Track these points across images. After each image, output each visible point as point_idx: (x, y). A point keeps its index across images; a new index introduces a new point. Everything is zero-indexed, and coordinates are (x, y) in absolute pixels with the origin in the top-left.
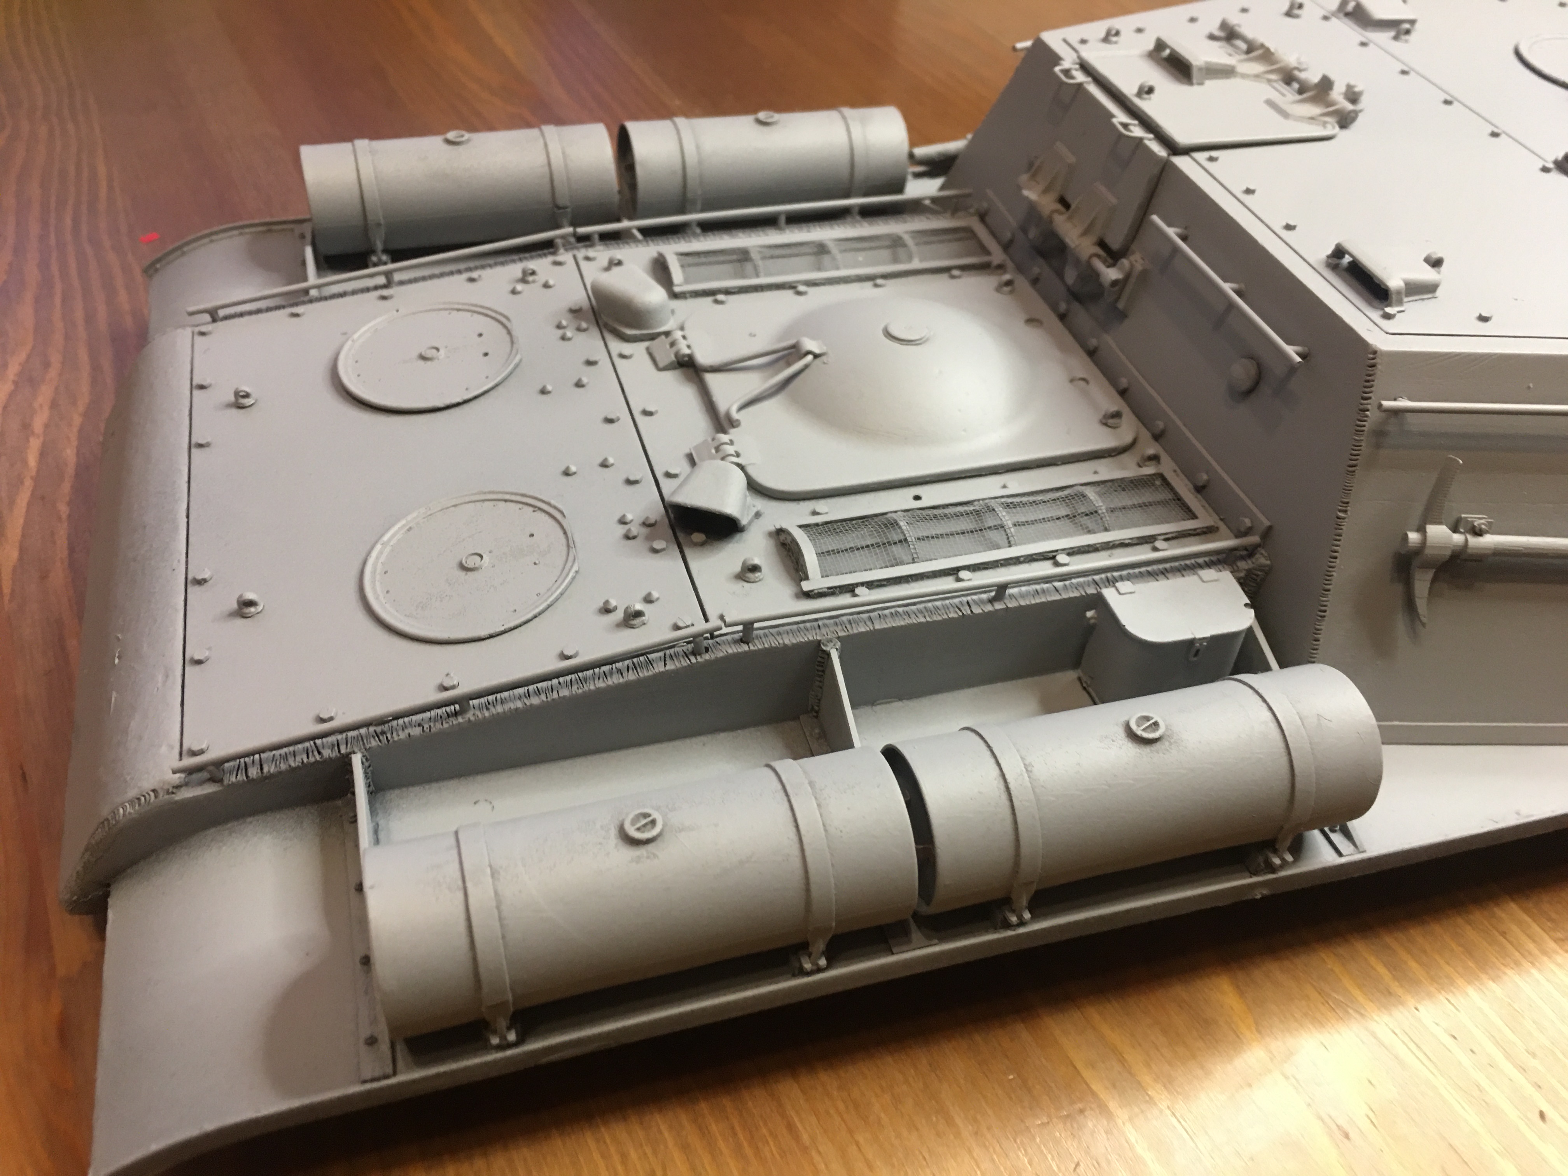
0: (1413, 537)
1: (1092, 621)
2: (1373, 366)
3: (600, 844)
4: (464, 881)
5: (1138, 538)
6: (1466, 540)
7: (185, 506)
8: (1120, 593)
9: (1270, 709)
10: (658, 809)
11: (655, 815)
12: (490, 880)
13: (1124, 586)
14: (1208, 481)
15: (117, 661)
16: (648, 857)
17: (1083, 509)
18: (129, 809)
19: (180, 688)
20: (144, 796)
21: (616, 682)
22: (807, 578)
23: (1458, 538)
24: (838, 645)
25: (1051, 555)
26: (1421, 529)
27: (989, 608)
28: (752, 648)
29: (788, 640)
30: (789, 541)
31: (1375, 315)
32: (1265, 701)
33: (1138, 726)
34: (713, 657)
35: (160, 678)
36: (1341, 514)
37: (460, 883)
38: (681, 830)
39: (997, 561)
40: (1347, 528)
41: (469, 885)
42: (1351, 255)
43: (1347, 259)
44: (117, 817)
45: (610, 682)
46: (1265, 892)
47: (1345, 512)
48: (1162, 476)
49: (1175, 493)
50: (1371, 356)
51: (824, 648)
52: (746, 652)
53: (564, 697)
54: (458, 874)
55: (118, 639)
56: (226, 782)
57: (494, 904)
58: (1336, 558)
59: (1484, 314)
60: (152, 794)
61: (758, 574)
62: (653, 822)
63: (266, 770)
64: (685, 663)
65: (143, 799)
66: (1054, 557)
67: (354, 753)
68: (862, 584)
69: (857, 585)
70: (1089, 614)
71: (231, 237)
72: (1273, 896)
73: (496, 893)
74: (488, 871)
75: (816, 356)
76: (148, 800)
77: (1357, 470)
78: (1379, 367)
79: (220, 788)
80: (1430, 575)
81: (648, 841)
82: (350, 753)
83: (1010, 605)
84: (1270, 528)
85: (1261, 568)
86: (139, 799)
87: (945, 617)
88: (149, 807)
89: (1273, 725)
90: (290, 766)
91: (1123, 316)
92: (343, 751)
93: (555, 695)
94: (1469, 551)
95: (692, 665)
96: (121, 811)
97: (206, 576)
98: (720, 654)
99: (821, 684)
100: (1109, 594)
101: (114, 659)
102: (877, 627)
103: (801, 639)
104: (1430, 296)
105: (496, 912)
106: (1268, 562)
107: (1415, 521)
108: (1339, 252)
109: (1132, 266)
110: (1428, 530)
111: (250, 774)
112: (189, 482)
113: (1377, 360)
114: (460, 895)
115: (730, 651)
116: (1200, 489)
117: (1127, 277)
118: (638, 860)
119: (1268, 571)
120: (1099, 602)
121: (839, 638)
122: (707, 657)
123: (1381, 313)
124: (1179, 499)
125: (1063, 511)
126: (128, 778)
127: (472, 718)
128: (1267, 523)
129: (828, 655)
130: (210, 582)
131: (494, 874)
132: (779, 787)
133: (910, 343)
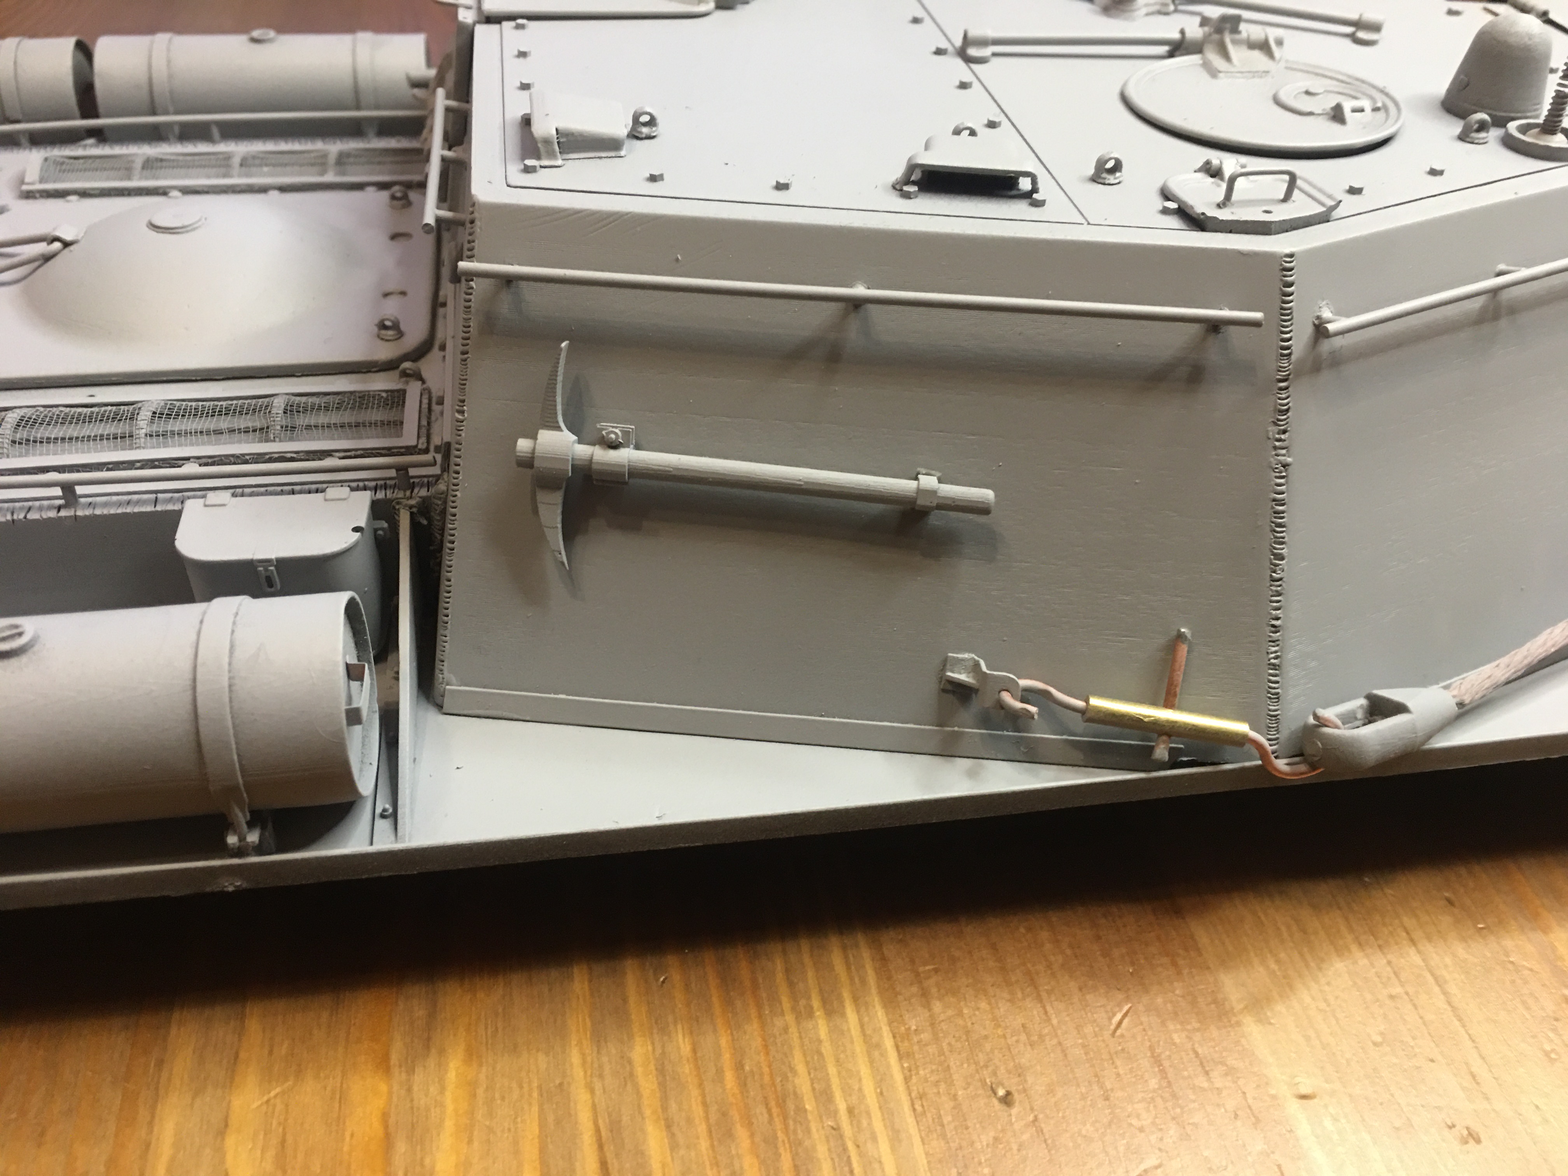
0: (523, 444)
2: (473, 222)
5: (306, 452)
6: (593, 453)
8: (205, 505)
23: (583, 451)
26: (531, 436)
31: (516, 169)
36: (459, 416)
40: (465, 433)
47: (462, 412)
48: (404, 393)
49: (404, 411)
50: (471, 209)
58: (458, 473)
75: (66, 244)
77: (468, 357)
78: (478, 223)
80: (557, 497)
94: (594, 467)
100: (191, 504)
104: (613, 154)
110: (539, 437)
113: (476, 215)
123: (522, 166)
133: (168, 231)
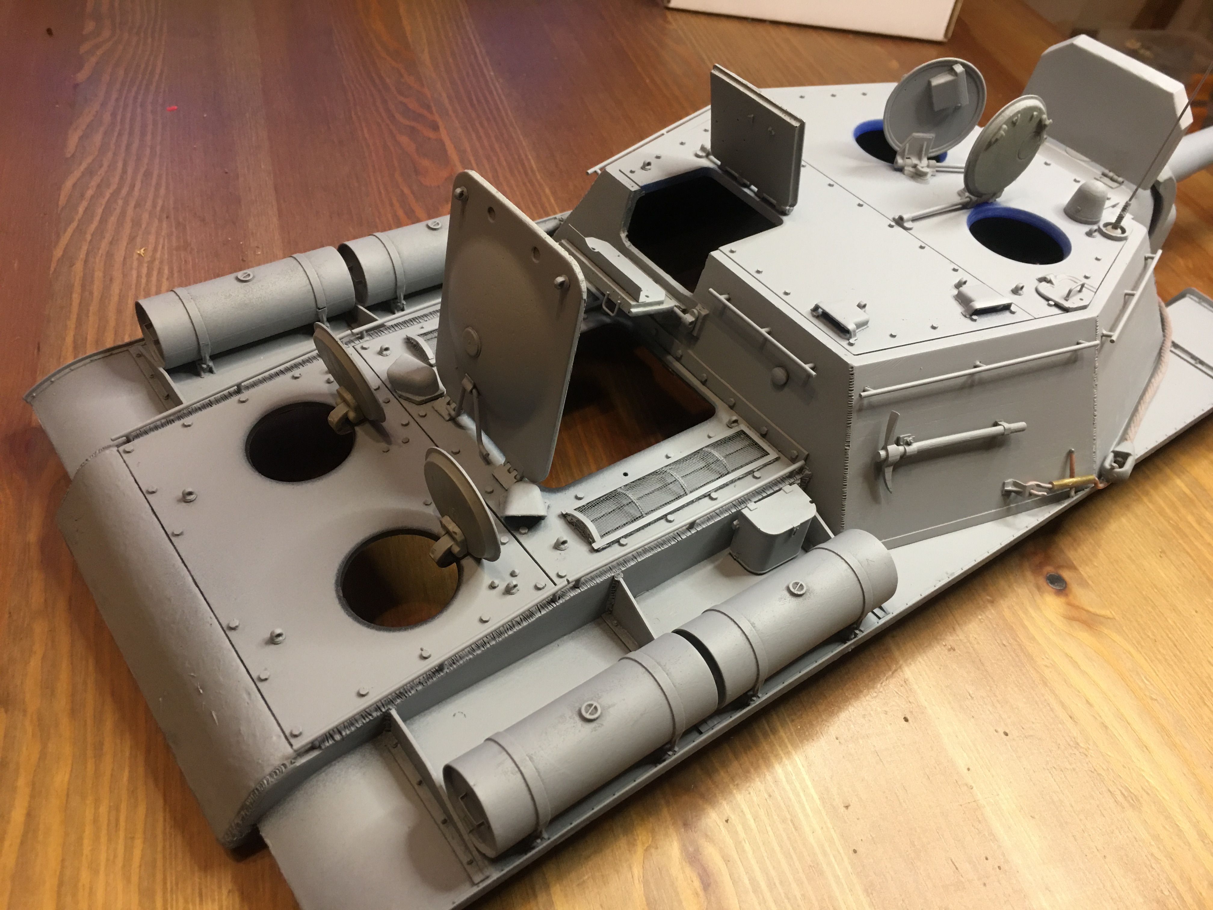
0: (883, 453)
1: (738, 526)
2: (852, 374)
3: (574, 726)
4: (518, 768)
5: (745, 473)
6: (905, 448)
7: (190, 579)
8: (751, 510)
9: (846, 562)
10: (592, 700)
11: (595, 704)
12: (530, 763)
13: (751, 505)
14: (767, 431)
15: (201, 691)
16: (599, 727)
17: (711, 461)
18: (270, 779)
19: (261, 699)
20: (278, 769)
21: (518, 629)
22: (594, 541)
23: (901, 449)
24: (622, 575)
25: (707, 494)
26: (885, 448)
27: (689, 534)
28: (582, 590)
29: (599, 580)
30: (575, 520)
31: (845, 343)
32: (843, 559)
33: (795, 589)
34: (564, 600)
35: (245, 696)
36: (847, 448)
37: (517, 769)
38: (609, 707)
39: (684, 505)
40: (850, 453)
41: (522, 768)
42: (822, 309)
43: (820, 310)
44: (264, 786)
45: (515, 630)
46: (853, 647)
47: (849, 446)
48: (742, 432)
49: (753, 441)
50: (850, 369)
51: (616, 579)
52: (579, 593)
53: (493, 645)
54: (513, 765)
55: (193, 677)
56: (323, 747)
57: (537, 774)
58: (847, 469)
59: (893, 334)
60: (282, 766)
61: (566, 545)
62: (596, 708)
63: (344, 734)
64: (550, 608)
65: (278, 771)
66: (709, 495)
67: (391, 709)
68: (623, 537)
69: (620, 538)
70: (735, 523)
71: (85, 365)
72: (855, 648)
73: (536, 769)
74: (528, 758)
76: (281, 770)
78: (855, 374)
79: (321, 752)
80: (891, 468)
81: (597, 718)
82: (388, 710)
83: (698, 530)
84: (808, 455)
85: (807, 476)
86: (275, 772)
87: (670, 545)
88: (283, 775)
89: (850, 570)
90: (357, 727)
91: (697, 339)
92: (384, 710)
93: (488, 646)
94: (907, 454)
95: (554, 609)
96: (265, 782)
97: (237, 624)
98: (567, 598)
99: (613, 597)
100: (745, 512)
101: (200, 691)
102: (639, 560)
103: (604, 578)
104: (866, 327)
105: (539, 778)
106: (810, 473)
107: (882, 443)
108: (817, 308)
109: (699, 313)
110: (888, 449)
111: (336, 739)
112: (183, 562)
113: (854, 372)
114: (519, 775)
115: (572, 595)
116: (764, 436)
117: (697, 319)
118: (595, 729)
119: (810, 477)
120: (739, 515)
121: (622, 572)
122: (561, 601)
123: (848, 342)
124: (756, 444)
125: (702, 464)
126: (260, 761)
127: (448, 671)
128: (807, 453)
129: (619, 582)
130: (240, 627)
131: (531, 759)
132: (644, 670)
